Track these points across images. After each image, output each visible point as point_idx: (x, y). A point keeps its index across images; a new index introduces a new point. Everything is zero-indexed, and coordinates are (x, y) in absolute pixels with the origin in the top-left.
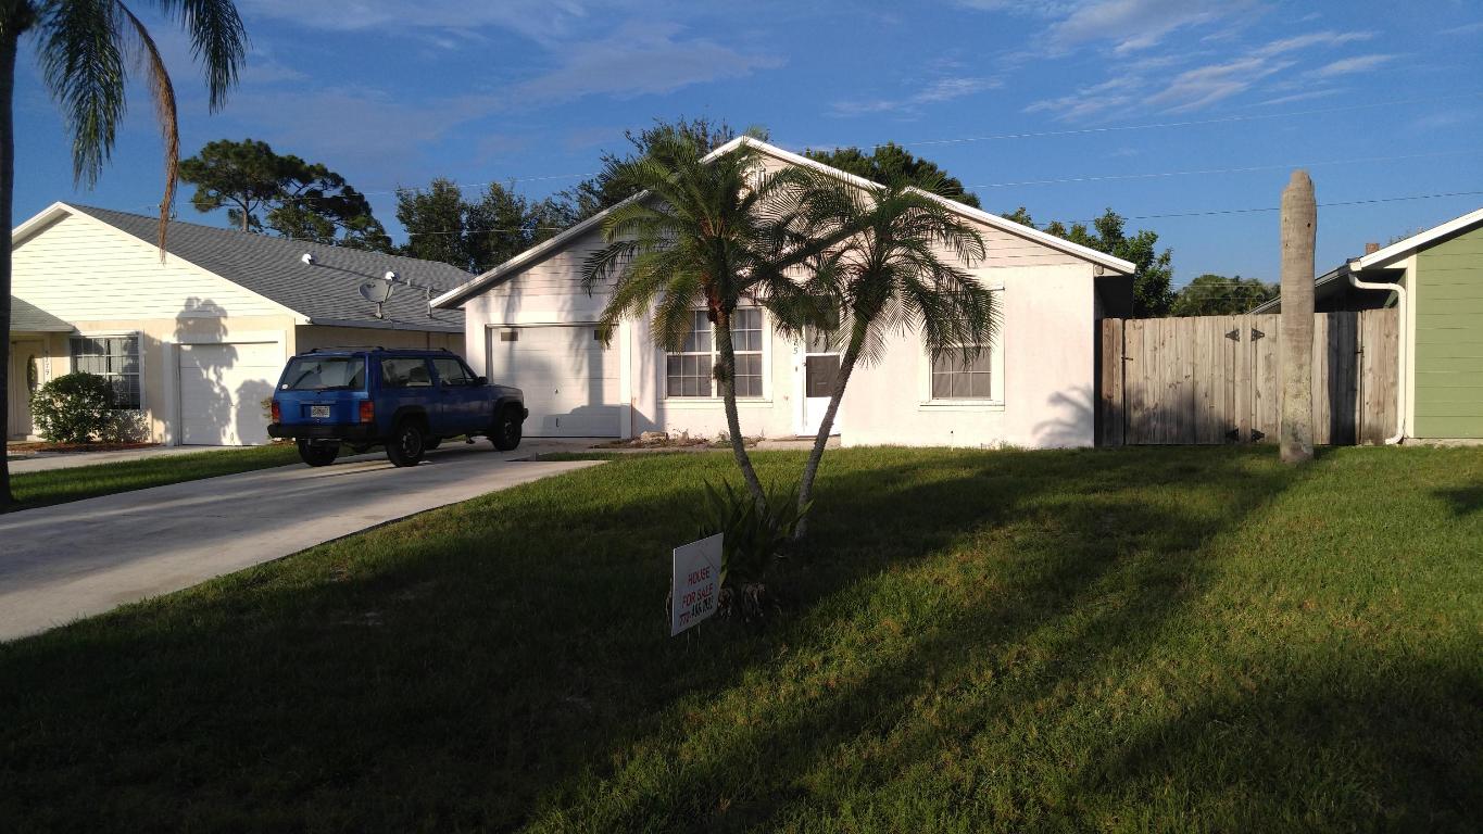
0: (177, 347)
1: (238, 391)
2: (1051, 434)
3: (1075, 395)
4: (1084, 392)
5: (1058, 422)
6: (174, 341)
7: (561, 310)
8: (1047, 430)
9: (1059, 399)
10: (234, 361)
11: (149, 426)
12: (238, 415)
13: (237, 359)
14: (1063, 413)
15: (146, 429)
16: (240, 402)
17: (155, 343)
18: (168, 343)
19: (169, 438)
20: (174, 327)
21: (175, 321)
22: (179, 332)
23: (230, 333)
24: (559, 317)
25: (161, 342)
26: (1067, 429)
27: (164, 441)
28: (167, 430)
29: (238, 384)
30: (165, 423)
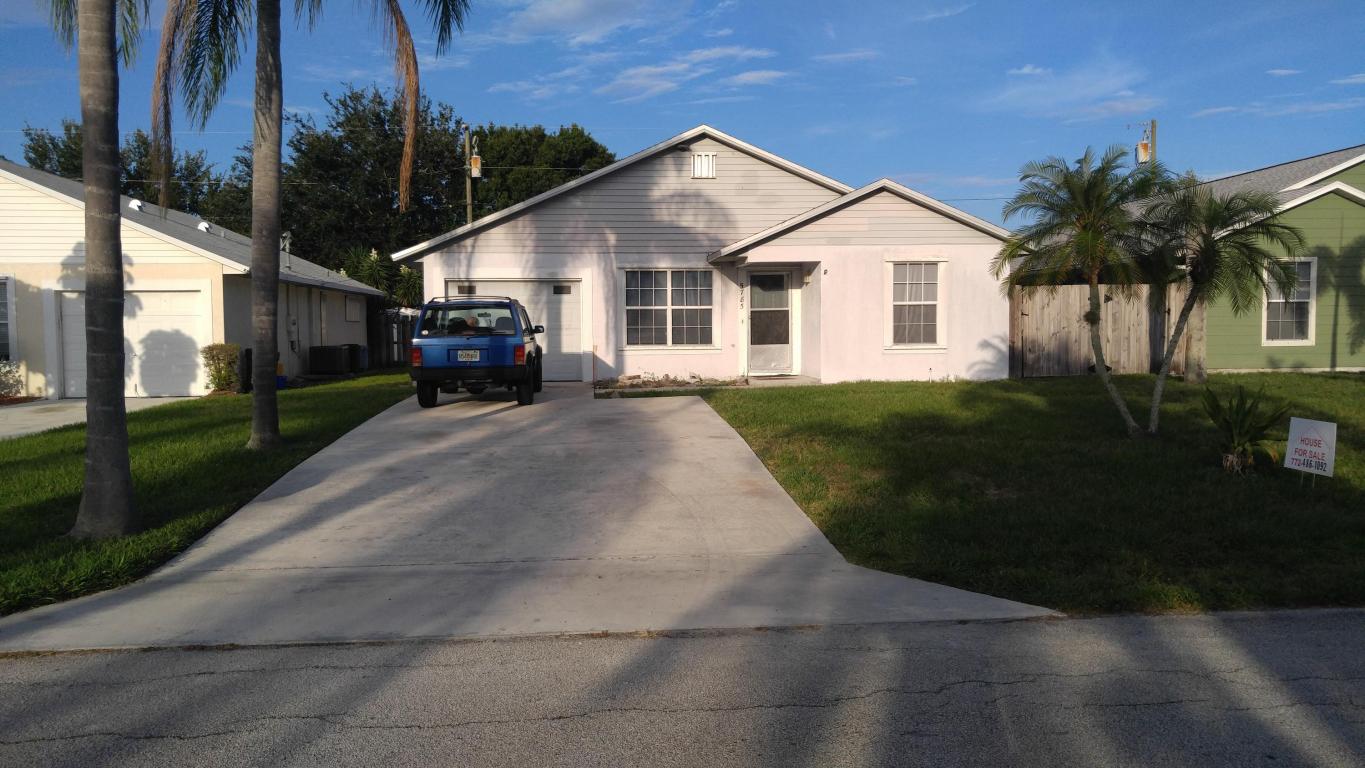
0: (59, 294)
1: (143, 341)
2: (980, 371)
3: (996, 342)
4: (1003, 340)
5: (985, 362)
6: (59, 287)
7: (525, 268)
8: (977, 368)
9: (985, 345)
10: (137, 309)
11: (23, 379)
12: (143, 367)
13: (141, 308)
14: (988, 355)
15: (19, 382)
16: (145, 353)
17: (30, 290)
18: (49, 291)
19: (51, 391)
20: (58, 272)
21: (60, 268)
22: (64, 279)
23: (136, 281)
24: (523, 272)
25: (38, 289)
26: (989, 367)
27: (44, 394)
28: (48, 384)
29: (143, 333)
30: (45, 375)
